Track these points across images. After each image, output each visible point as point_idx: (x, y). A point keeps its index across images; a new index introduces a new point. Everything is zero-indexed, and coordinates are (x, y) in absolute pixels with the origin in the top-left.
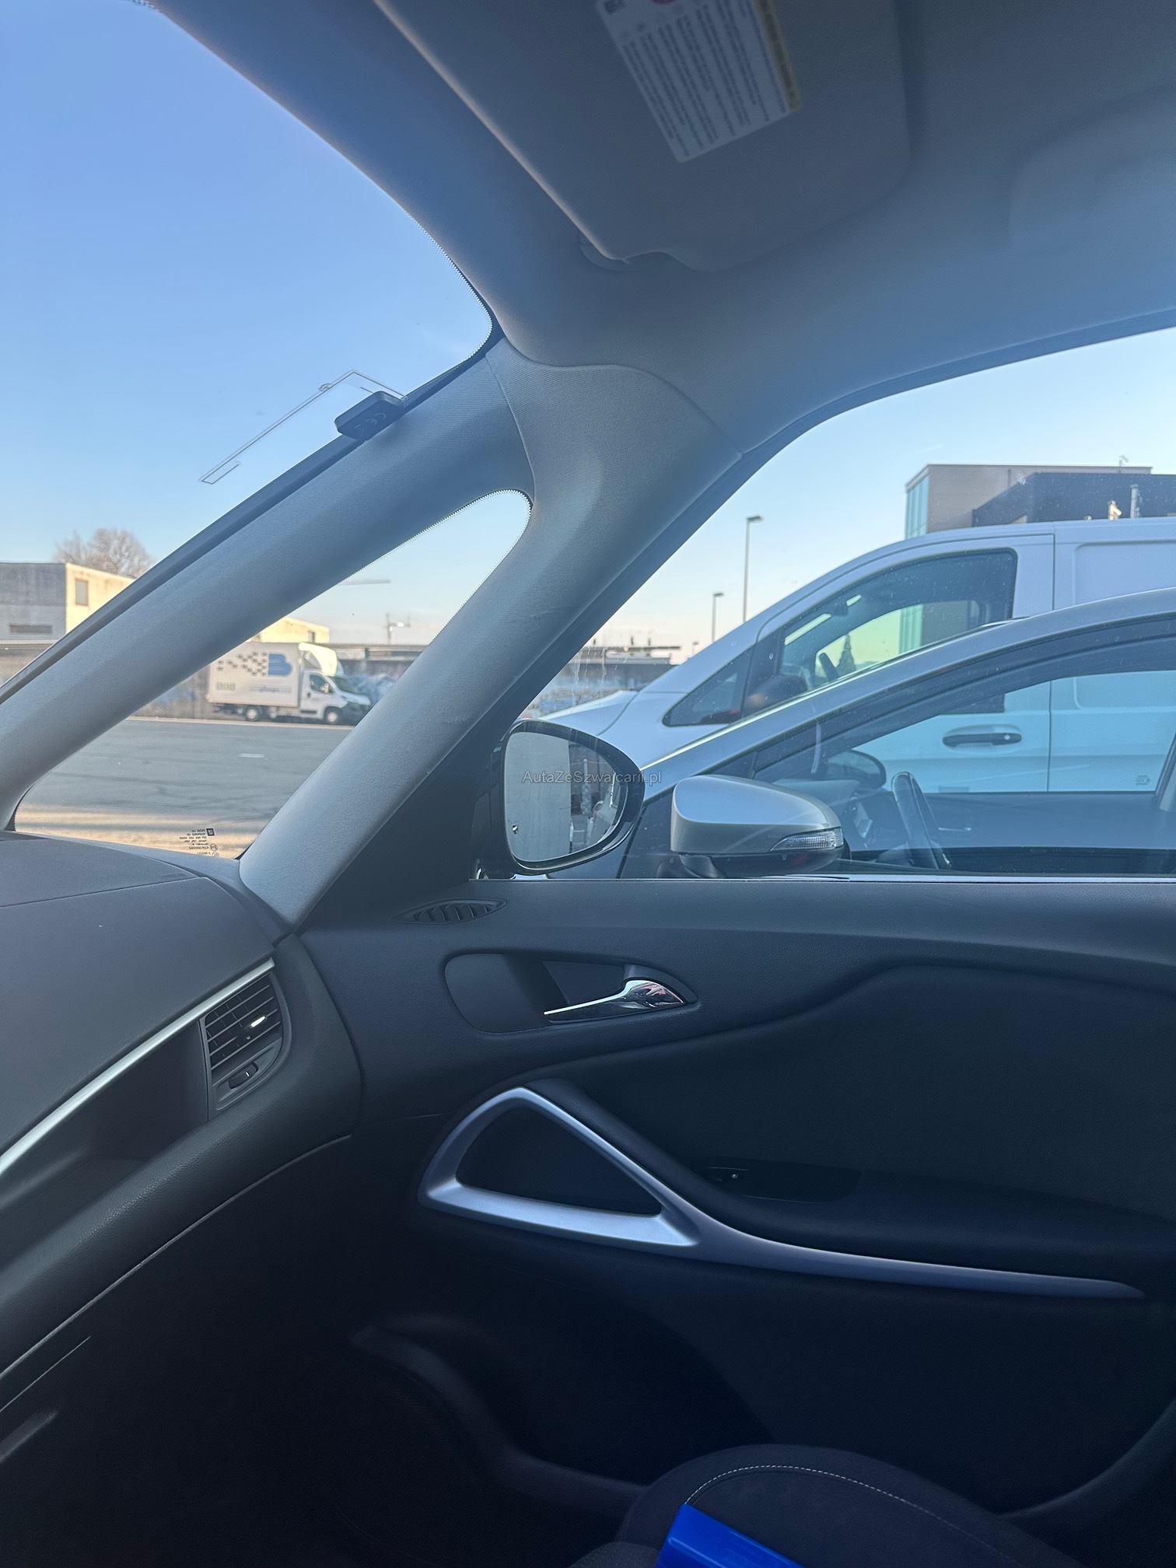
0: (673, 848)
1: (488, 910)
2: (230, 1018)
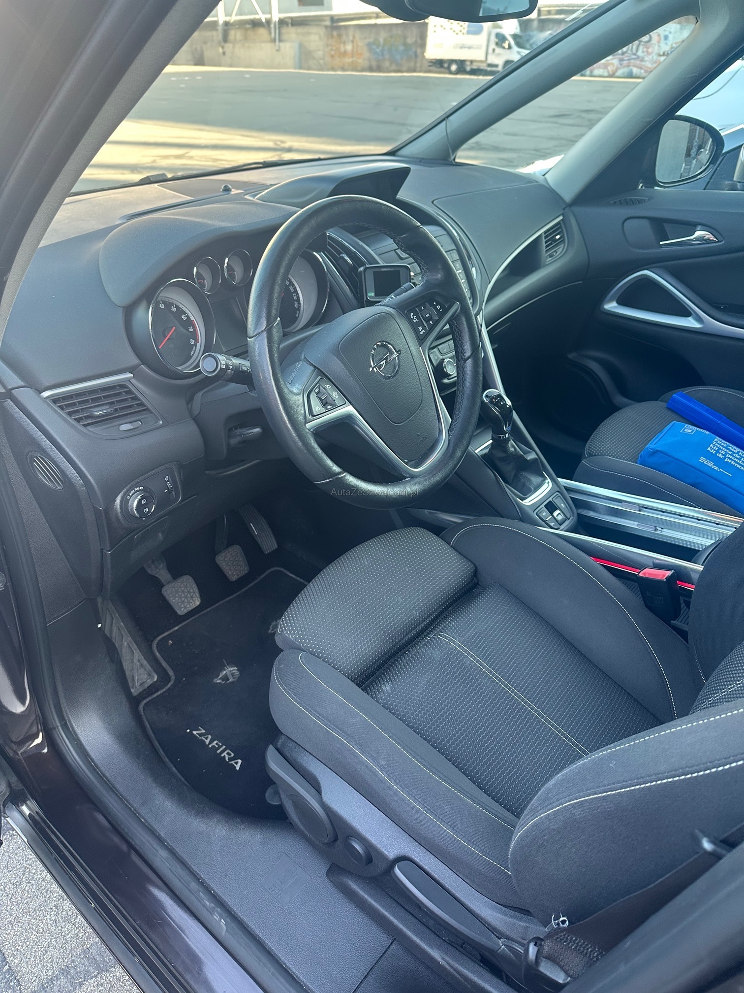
0: (735, 179)
1: (644, 201)
2: (550, 234)
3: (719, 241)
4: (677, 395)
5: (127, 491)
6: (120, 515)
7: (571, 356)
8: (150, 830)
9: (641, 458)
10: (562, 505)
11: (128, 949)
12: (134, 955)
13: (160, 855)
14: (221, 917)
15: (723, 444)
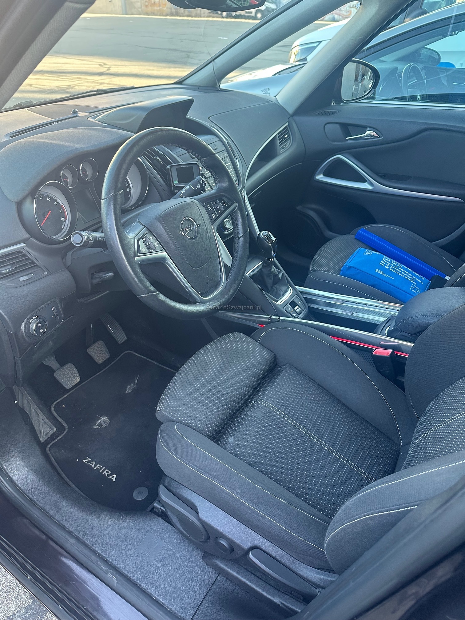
1: (336, 113)
2: (282, 134)
3: (380, 137)
4: (361, 230)
5: (28, 319)
6: (24, 335)
7: (299, 208)
8: (62, 527)
9: (342, 271)
10: (299, 302)
11: (55, 601)
12: (58, 605)
13: (70, 542)
14: (113, 575)
15: (388, 260)
